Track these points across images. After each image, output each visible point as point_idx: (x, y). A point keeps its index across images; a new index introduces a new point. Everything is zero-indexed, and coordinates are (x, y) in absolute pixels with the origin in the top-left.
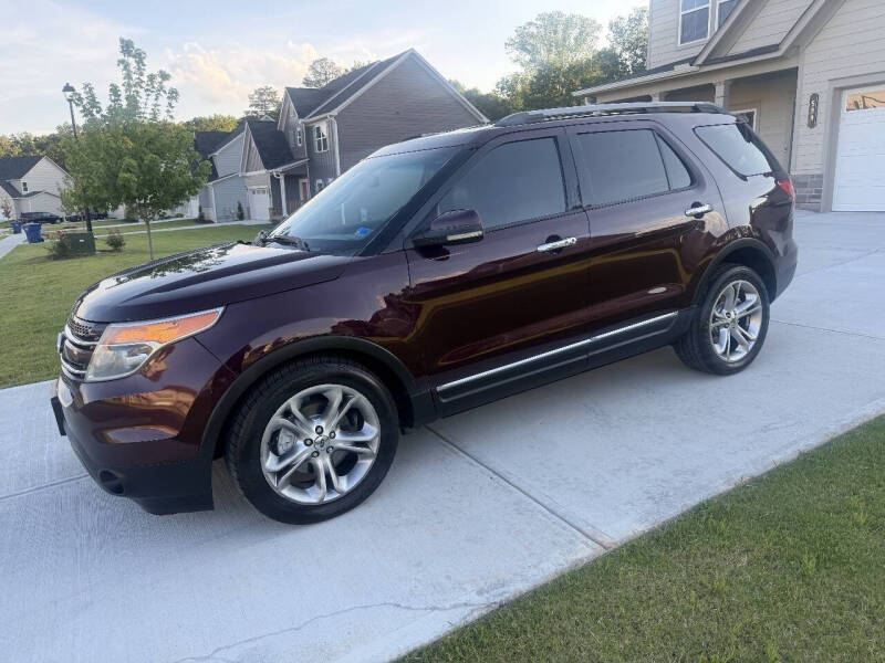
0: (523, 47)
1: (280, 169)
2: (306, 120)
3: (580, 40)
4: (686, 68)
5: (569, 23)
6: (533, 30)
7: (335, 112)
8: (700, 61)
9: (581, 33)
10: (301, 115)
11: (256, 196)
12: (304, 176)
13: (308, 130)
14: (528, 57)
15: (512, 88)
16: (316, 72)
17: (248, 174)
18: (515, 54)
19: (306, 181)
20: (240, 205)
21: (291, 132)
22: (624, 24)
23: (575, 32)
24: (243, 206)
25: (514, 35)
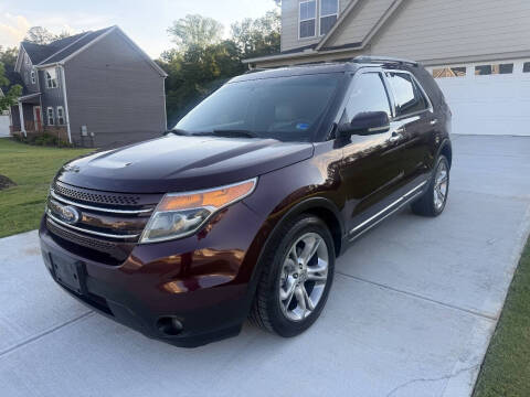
0: (178, 33)
2: (39, 66)
3: (212, 33)
4: (310, 51)
5: (205, 22)
6: (184, 24)
7: (63, 62)
8: (318, 48)
9: (212, 29)
10: (34, 62)
12: (37, 104)
13: (41, 73)
14: (181, 40)
15: (170, 57)
16: (33, 35)
18: (173, 37)
21: (26, 74)
22: (239, 26)
23: (209, 28)
25: (172, 25)
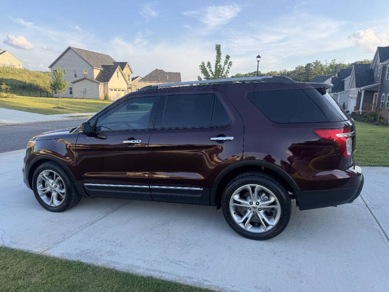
1: (362, 88)
2: (384, 63)
10: (381, 61)
11: (352, 100)
12: (377, 92)
13: (384, 68)
17: (351, 89)
19: (377, 94)
20: (344, 103)
21: (376, 69)
24: (346, 104)
